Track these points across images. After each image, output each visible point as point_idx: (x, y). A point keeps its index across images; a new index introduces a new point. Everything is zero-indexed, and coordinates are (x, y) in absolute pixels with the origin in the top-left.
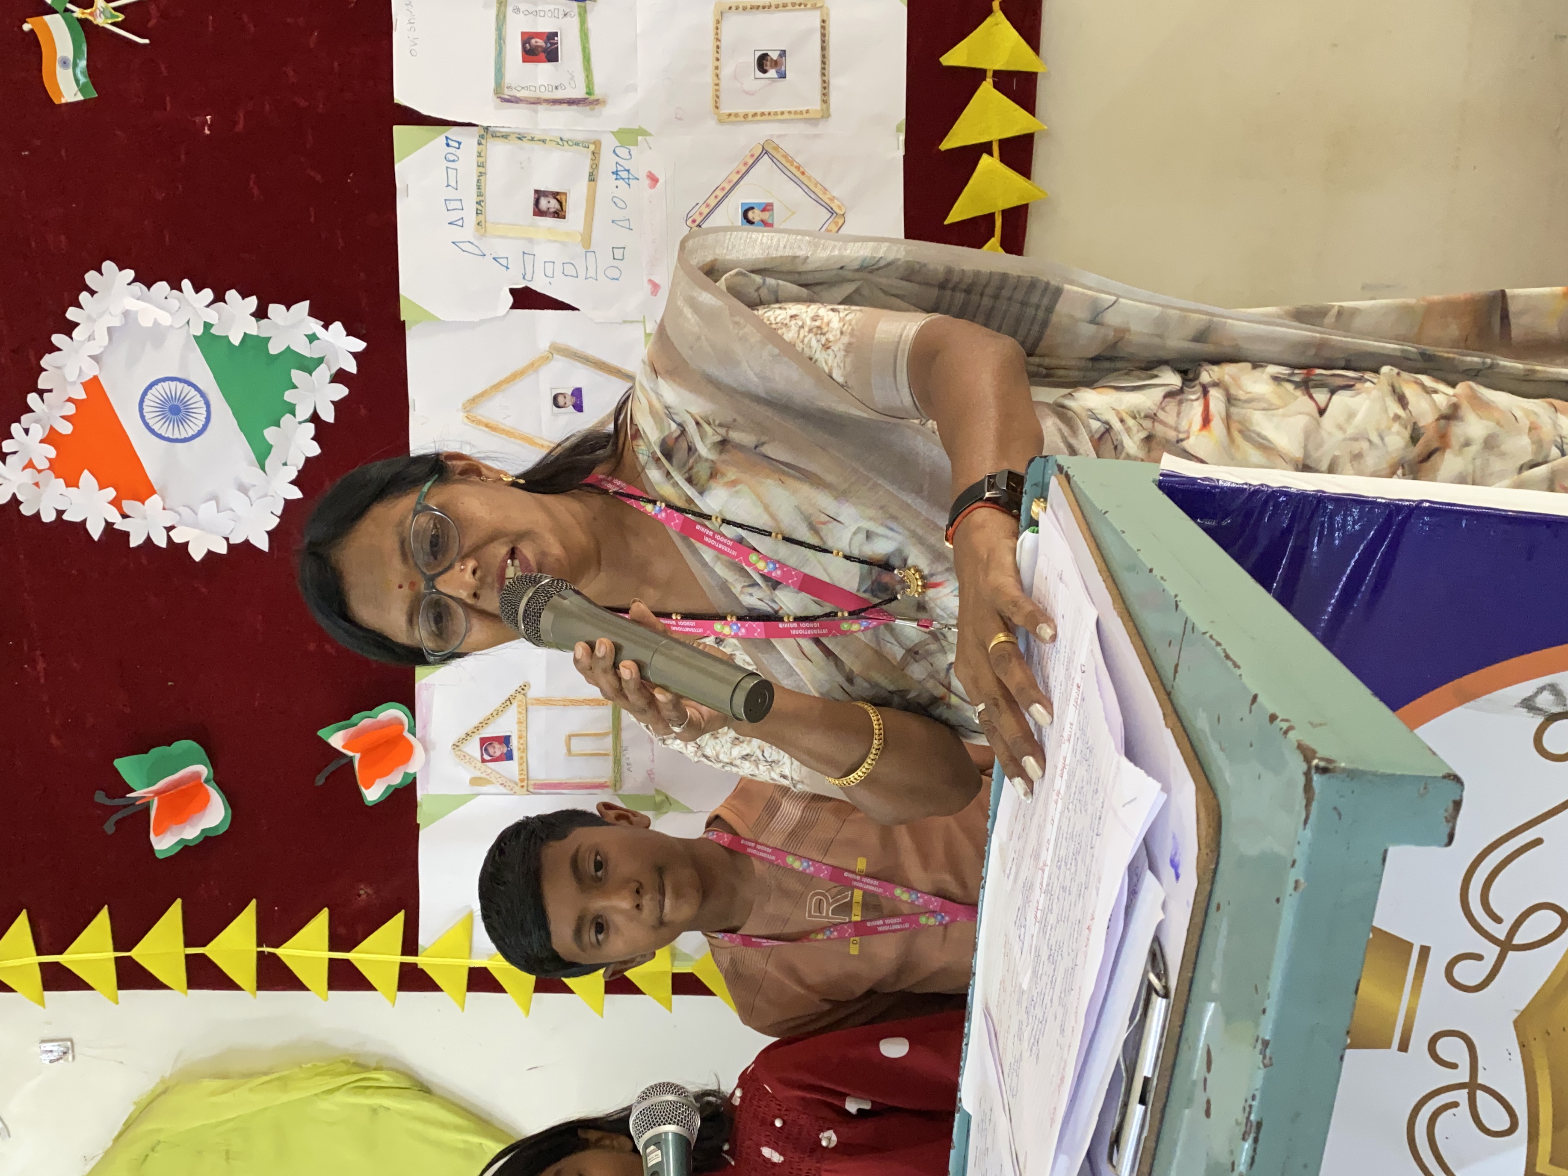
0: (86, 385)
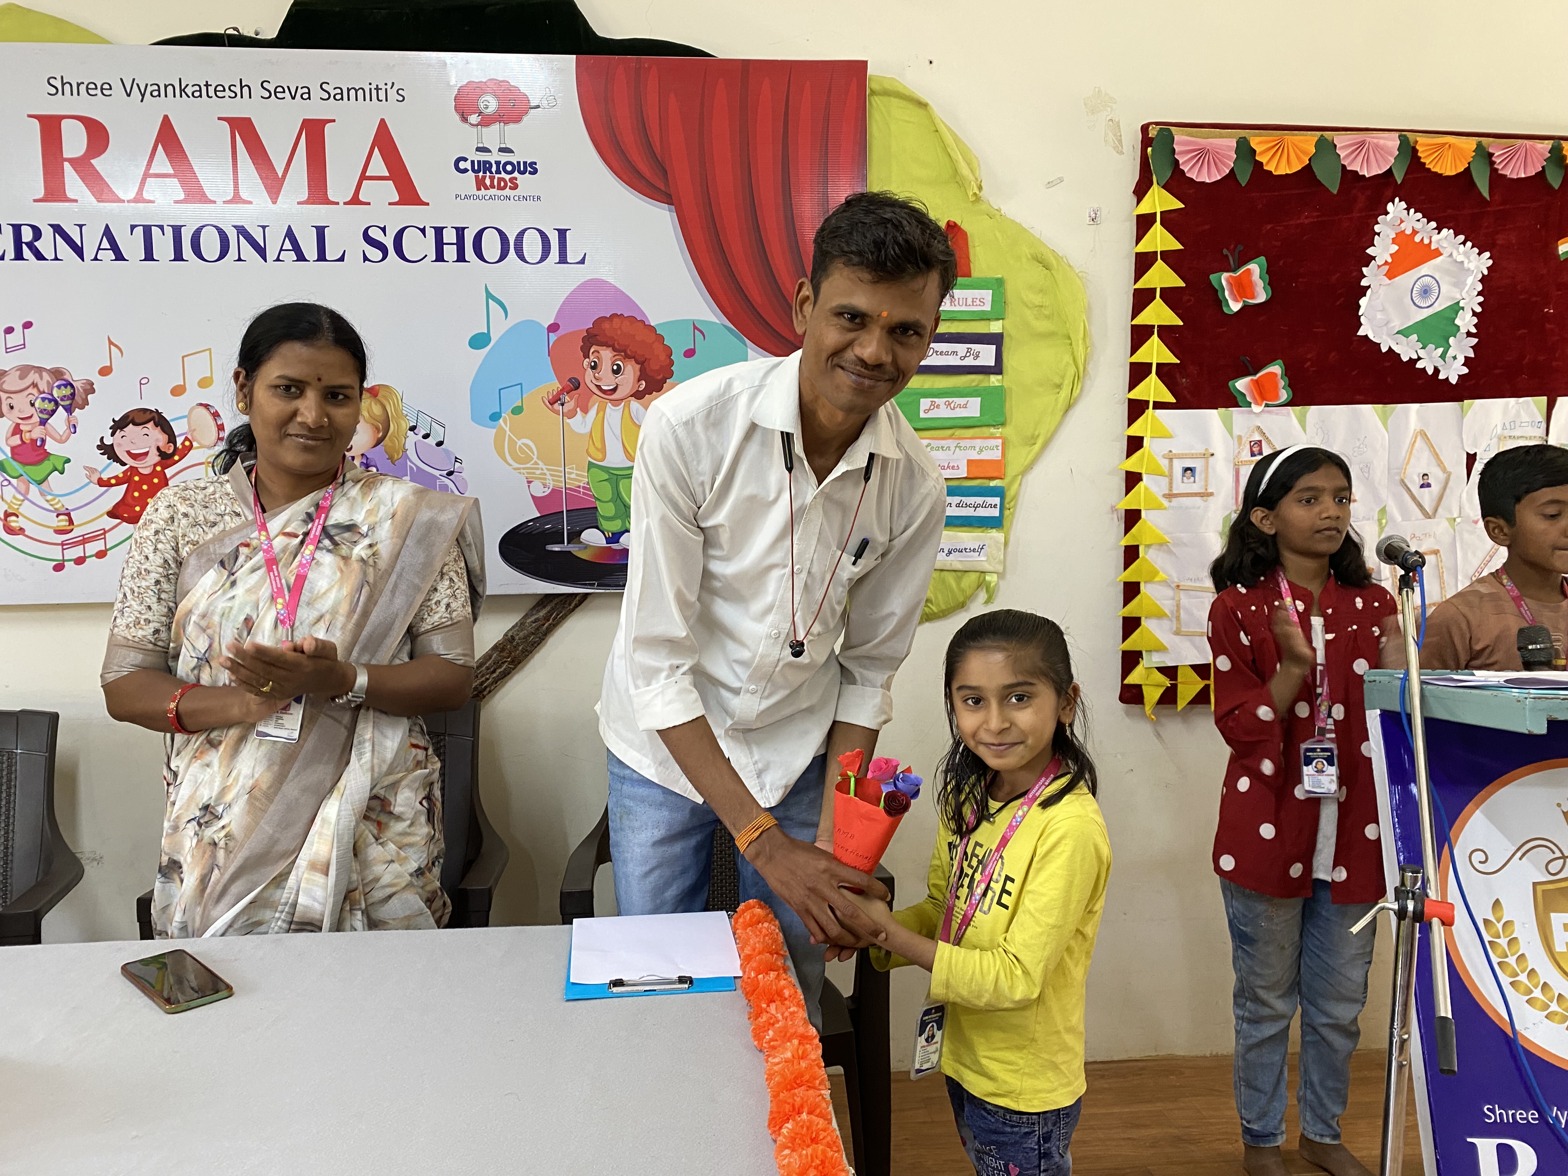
0: (1437, 249)
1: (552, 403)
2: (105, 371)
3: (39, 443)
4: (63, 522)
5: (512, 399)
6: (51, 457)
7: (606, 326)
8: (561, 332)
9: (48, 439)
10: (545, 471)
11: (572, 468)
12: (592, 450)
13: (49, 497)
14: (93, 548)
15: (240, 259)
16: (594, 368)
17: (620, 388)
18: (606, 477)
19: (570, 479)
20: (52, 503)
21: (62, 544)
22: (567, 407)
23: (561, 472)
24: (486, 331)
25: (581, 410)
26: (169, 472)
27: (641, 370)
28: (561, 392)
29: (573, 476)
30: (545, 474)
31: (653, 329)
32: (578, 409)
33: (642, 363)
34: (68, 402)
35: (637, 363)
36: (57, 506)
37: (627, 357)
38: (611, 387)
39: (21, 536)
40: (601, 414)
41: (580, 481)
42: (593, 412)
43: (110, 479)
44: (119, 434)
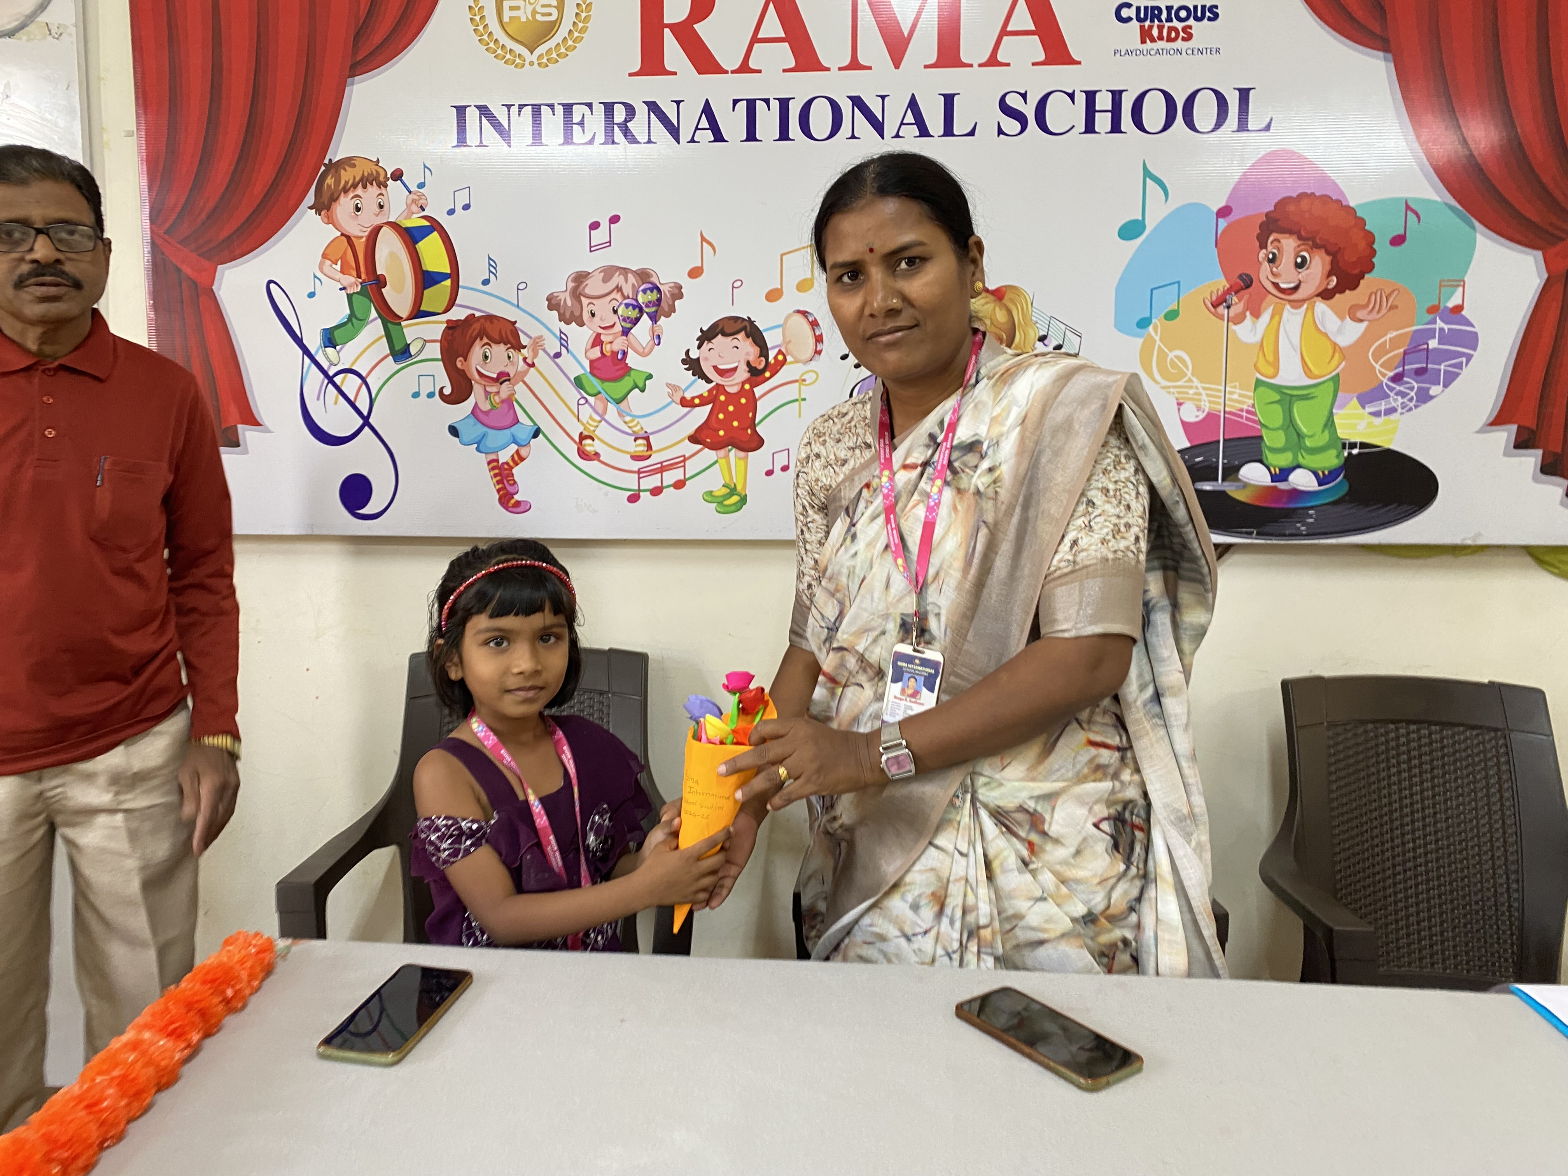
1: (1215, 305)
2: (695, 273)
3: (620, 356)
4: (640, 447)
5: (1166, 301)
6: (632, 373)
7: (1291, 208)
8: (1232, 218)
9: (630, 352)
10: (1201, 391)
11: (1235, 387)
12: (1261, 364)
13: (628, 419)
14: (671, 477)
15: (853, 137)
16: (1271, 261)
17: (1302, 285)
18: (1277, 397)
19: (1230, 400)
20: (630, 425)
21: (639, 472)
22: (1233, 311)
23: (1219, 391)
24: (1140, 218)
25: (1251, 314)
26: (758, 391)
27: (1332, 262)
28: (1227, 292)
29: (1235, 397)
30: (1200, 394)
31: (1351, 211)
32: (1248, 313)
33: (1334, 253)
34: (652, 310)
35: (1328, 253)
36: (635, 429)
37: (1316, 246)
38: (1292, 285)
39: (596, 462)
40: (1277, 318)
41: (1244, 403)
42: (1266, 317)
43: (693, 398)
44: (706, 346)
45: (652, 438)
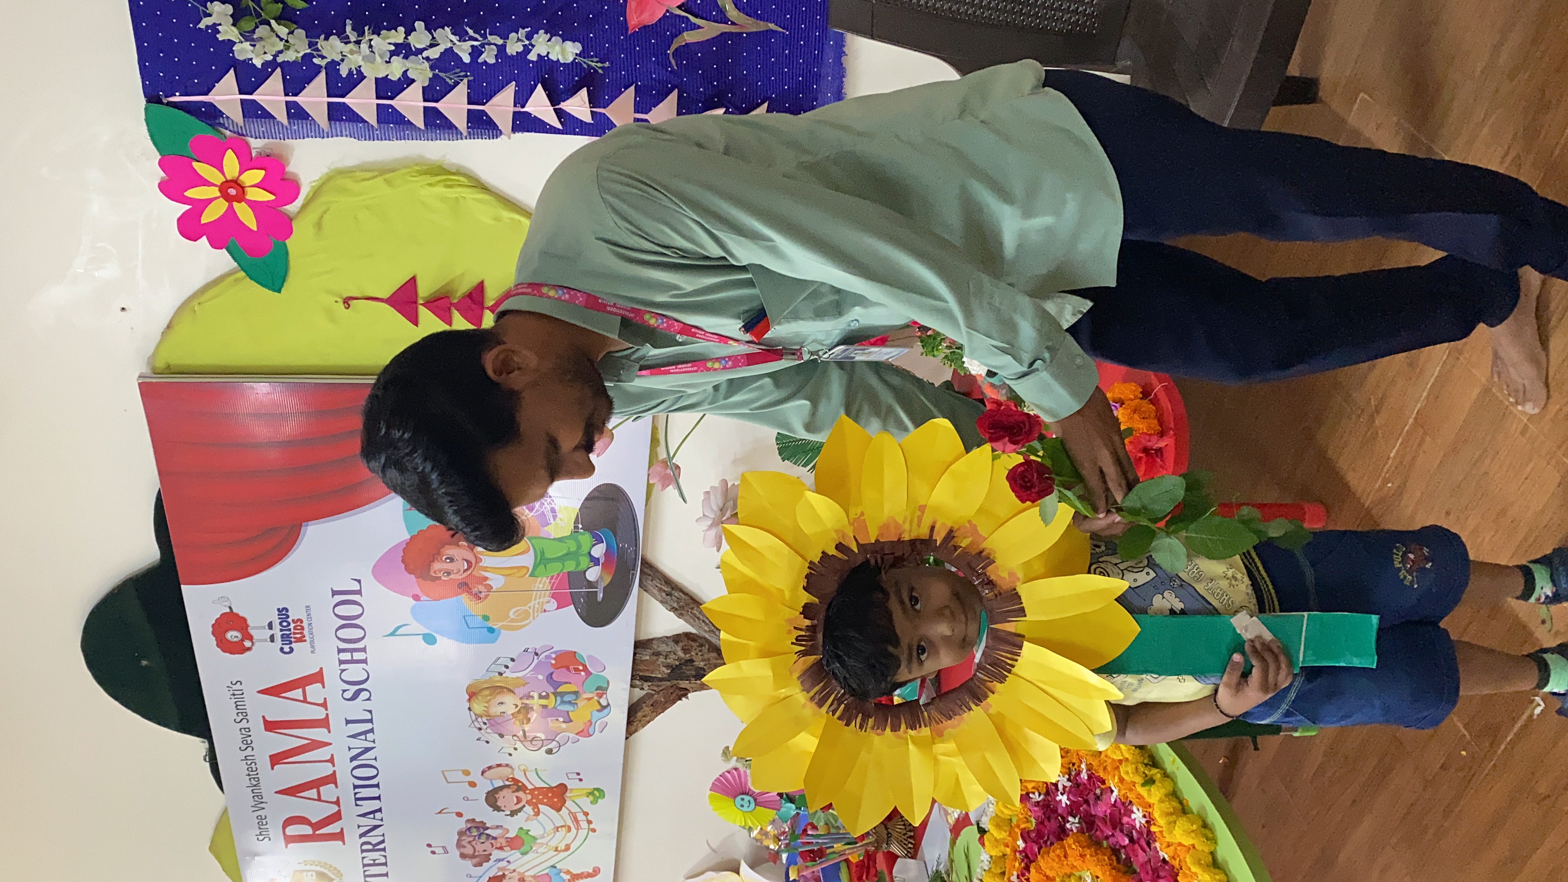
1: (479, 599)
3: (509, 840)
4: (563, 830)
5: (477, 621)
6: (519, 835)
7: (412, 566)
9: (507, 836)
10: (536, 602)
11: (535, 587)
12: (519, 575)
13: (546, 835)
14: (581, 817)
15: (375, 759)
18: (543, 566)
19: (543, 587)
20: (549, 834)
21: (578, 829)
22: (483, 590)
23: (537, 594)
26: (530, 787)
28: (470, 593)
29: (541, 586)
30: (539, 603)
32: (484, 583)
34: (482, 830)
36: (552, 832)
38: (465, 563)
41: (545, 582)
42: (487, 575)
43: (535, 812)
44: (503, 808)
45: (557, 825)
